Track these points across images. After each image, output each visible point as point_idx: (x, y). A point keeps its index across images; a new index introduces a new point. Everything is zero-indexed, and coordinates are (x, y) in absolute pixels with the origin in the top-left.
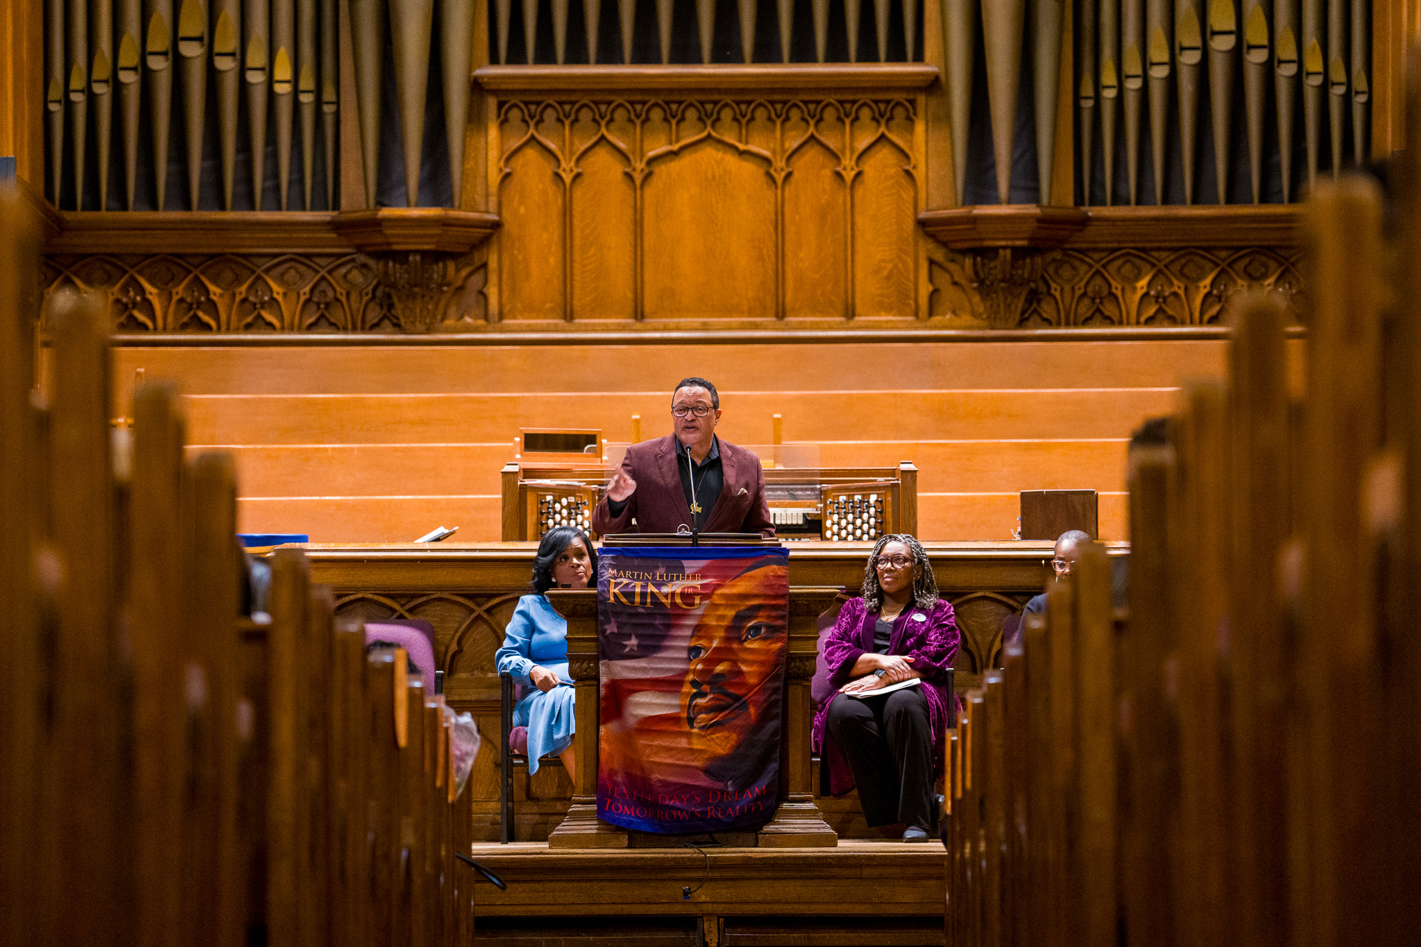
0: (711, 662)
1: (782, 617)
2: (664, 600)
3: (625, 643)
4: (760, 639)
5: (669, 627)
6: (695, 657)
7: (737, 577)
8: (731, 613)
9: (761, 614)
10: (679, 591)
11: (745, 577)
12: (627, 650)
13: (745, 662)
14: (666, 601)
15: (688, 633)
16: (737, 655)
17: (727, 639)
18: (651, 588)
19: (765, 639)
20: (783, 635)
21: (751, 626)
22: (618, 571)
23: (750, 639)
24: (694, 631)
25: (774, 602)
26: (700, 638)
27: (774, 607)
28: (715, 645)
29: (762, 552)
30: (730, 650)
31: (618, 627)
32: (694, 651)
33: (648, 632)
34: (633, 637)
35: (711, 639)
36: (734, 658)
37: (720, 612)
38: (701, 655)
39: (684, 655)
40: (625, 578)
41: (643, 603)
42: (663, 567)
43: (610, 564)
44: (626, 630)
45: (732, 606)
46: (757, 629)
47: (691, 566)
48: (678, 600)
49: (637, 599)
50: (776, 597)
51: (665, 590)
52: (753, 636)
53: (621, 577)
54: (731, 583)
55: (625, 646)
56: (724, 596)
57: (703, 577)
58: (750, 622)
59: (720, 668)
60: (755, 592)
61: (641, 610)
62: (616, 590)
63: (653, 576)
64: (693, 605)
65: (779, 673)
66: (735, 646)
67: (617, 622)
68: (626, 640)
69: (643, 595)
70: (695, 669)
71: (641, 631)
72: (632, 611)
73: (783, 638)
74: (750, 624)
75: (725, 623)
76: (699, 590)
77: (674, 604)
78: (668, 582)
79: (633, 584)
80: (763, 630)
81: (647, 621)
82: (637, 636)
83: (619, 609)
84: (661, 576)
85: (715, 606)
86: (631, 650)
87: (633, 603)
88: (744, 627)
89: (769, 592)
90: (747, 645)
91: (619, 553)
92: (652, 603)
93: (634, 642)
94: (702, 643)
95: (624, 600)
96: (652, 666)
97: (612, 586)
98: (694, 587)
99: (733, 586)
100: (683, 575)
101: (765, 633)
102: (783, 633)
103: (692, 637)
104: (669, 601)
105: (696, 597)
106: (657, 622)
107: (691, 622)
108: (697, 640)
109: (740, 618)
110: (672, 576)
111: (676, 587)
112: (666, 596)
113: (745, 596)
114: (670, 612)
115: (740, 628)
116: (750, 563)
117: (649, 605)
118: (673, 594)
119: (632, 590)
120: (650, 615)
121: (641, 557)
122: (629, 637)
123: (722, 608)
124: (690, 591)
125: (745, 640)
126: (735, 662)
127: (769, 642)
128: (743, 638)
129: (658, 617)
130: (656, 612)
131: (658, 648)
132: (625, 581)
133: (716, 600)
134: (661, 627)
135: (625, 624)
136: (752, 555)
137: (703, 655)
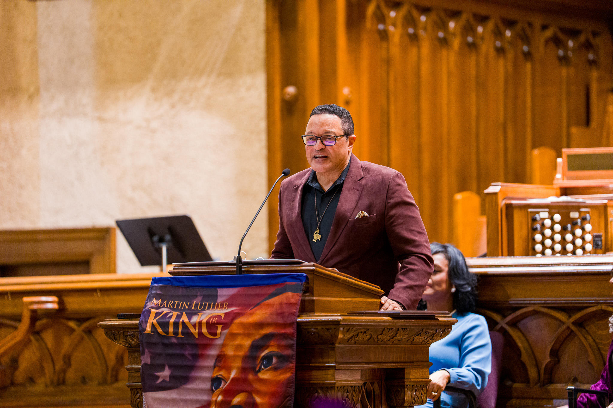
0: (229, 393)
1: (290, 347)
2: (192, 330)
3: (158, 374)
4: (270, 369)
5: (197, 357)
6: (216, 389)
7: (257, 305)
8: (247, 342)
9: (272, 343)
10: (205, 321)
11: (264, 305)
12: (160, 380)
13: (258, 393)
14: (194, 330)
15: (211, 363)
16: (252, 386)
17: (244, 370)
18: (185, 318)
19: (275, 369)
20: (291, 365)
21: (264, 356)
22: (163, 301)
23: (263, 369)
24: (216, 361)
25: (283, 331)
26: (221, 368)
27: (284, 336)
28: (233, 375)
29: (282, 279)
30: (245, 381)
31: (152, 358)
32: (216, 381)
33: (178, 362)
34: (167, 368)
35: (229, 369)
36: (249, 389)
37: (238, 341)
38: (222, 386)
39: (207, 385)
40: (167, 308)
41: (176, 333)
42: (200, 295)
43: (156, 294)
44: (160, 362)
45: (248, 335)
46: (268, 358)
47: (224, 293)
48: (204, 330)
49: (171, 329)
50: (285, 325)
51: (195, 319)
52: (265, 367)
53: (164, 307)
54: (251, 312)
55: (158, 377)
56: (243, 325)
57: (229, 306)
58: (263, 351)
59: (237, 400)
60: (269, 320)
61: (174, 341)
62: (155, 321)
63: (190, 305)
64: (215, 334)
65: (287, 404)
66: (251, 377)
67: (150, 352)
68: (158, 372)
69: (176, 324)
70: (216, 401)
71: (173, 362)
72: (166, 341)
73: (290, 368)
74: (263, 354)
75: (241, 353)
76: (223, 320)
77: (200, 334)
78: (200, 311)
79: (171, 314)
80: (274, 360)
81: (177, 352)
82: (170, 367)
83: (155, 340)
84: (196, 305)
85: (233, 336)
86: (164, 381)
87: (167, 333)
88: (258, 357)
89: (280, 320)
90: (261, 375)
91: (169, 282)
92: (183, 333)
93: (166, 373)
94: (222, 373)
95: (160, 330)
96: (183, 397)
97: (152, 315)
98: (219, 316)
99: (251, 314)
100: (214, 304)
101: (275, 364)
102: (291, 363)
103: (214, 367)
104: (197, 331)
105: (218, 326)
106: (186, 353)
107: (213, 352)
108: (219, 371)
109: (256, 347)
110: (205, 305)
111: (204, 317)
112: (194, 326)
113: (260, 325)
114: (197, 342)
115: (255, 358)
116: (272, 290)
117: (180, 335)
118: (200, 323)
119: (167, 320)
120: (182, 345)
121: (185, 287)
122: (162, 368)
123: (239, 338)
124: (214, 320)
125: (259, 371)
126: (250, 393)
127: (279, 372)
128: (257, 369)
129: (188, 347)
130: (186, 342)
131: (187, 379)
132: (165, 310)
133: (234, 329)
134: (190, 357)
135: (160, 355)
136: (273, 282)
137: (223, 386)
